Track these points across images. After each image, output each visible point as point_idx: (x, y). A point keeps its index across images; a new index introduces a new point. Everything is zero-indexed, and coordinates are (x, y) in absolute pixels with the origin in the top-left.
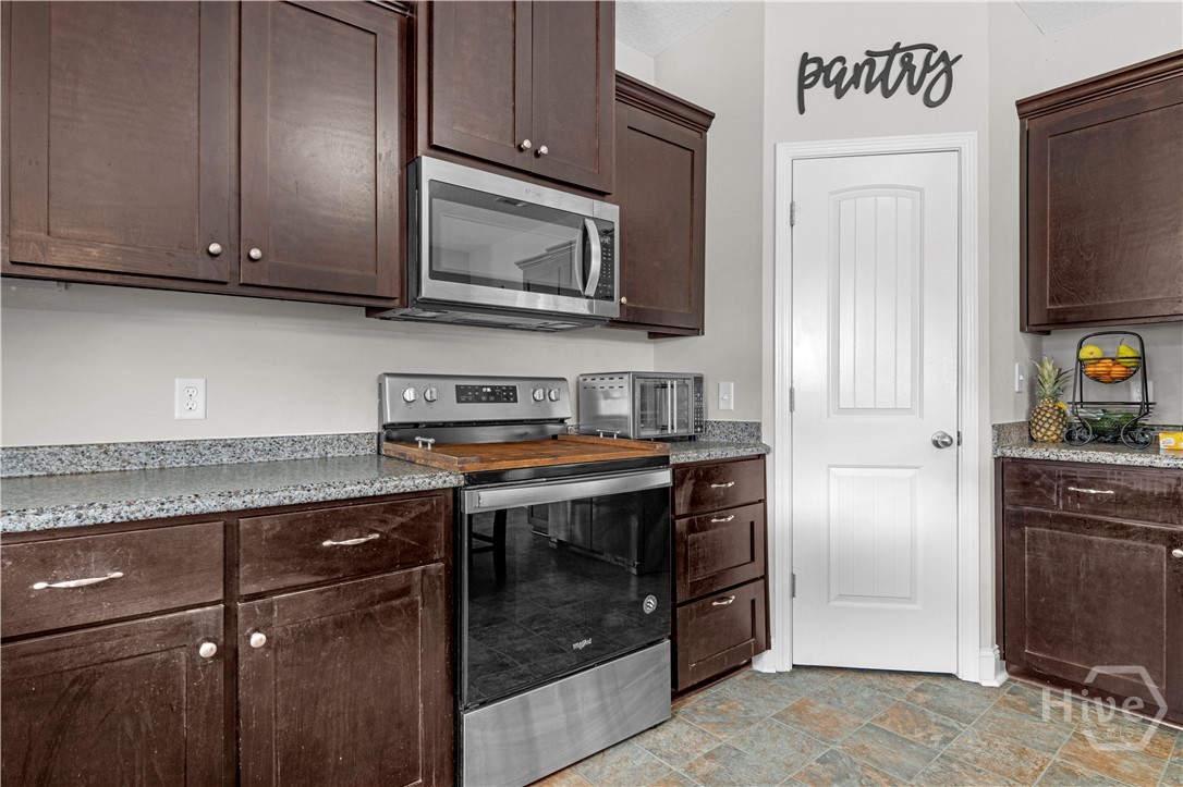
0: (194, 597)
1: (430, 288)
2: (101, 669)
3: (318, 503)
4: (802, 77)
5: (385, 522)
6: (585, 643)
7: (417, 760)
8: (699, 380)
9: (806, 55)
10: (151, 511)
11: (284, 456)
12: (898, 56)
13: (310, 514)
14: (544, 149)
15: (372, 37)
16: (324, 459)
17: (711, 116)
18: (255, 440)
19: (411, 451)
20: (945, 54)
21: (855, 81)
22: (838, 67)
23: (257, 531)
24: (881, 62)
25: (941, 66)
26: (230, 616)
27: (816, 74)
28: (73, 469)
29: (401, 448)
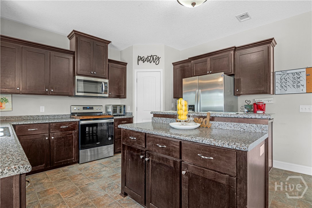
0: (45, 132)
1: (77, 94)
2: (35, 139)
3: (60, 122)
4: (138, 59)
5: (69, 125)
6: (99, 143)
7: (73, 156)
8: (124, 106)
9: (139, 56)
10: (41, 122)
11: (56, 117)
12: (152, 57)
13: (59, 123)
14: (95, 73)
15: (68, 59)
16: (62, 118)
17: (127, 63)
18: (52, 115)
19: (74, 116)
20: (158, 57)
21: (146, 60)
22: (143, 58)
23: (52, 125)
24: (149, 58)
25: (158, 59)
26: (49, 135)
27: (140, 59)
28: (27, 119)
29: (73, 116)
